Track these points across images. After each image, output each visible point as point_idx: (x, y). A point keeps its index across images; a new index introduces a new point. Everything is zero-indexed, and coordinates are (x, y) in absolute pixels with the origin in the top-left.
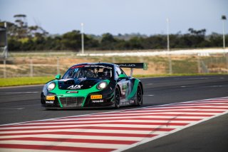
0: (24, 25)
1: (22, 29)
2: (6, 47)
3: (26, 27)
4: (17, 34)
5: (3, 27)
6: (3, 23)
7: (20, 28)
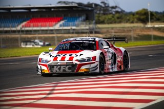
0: (107, 5)
1: (105, 8)
2: (94, 21)
3: (108, 6)
4: (102, 12)
5: (92, 7)
6: (92, 4)
7: (103, 7)
